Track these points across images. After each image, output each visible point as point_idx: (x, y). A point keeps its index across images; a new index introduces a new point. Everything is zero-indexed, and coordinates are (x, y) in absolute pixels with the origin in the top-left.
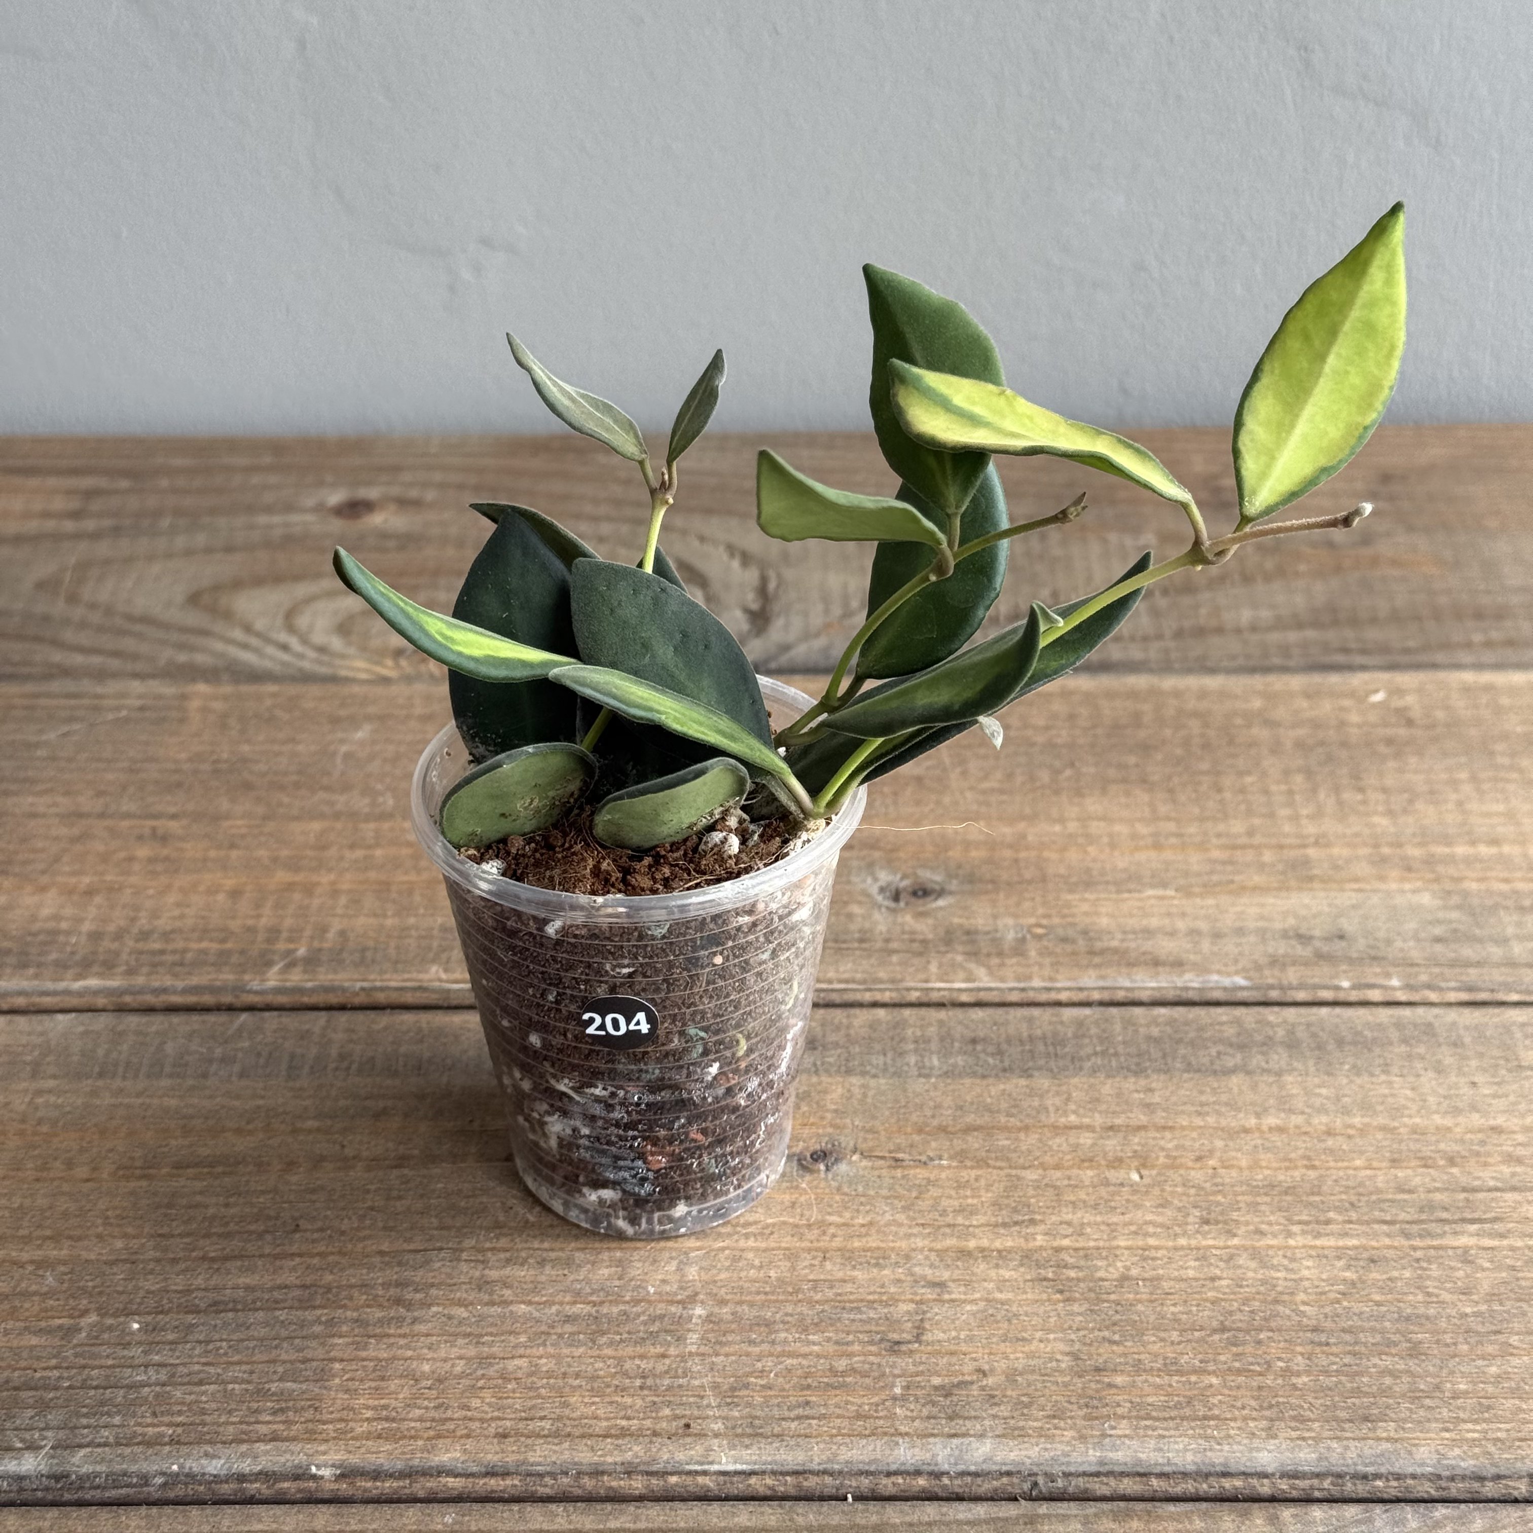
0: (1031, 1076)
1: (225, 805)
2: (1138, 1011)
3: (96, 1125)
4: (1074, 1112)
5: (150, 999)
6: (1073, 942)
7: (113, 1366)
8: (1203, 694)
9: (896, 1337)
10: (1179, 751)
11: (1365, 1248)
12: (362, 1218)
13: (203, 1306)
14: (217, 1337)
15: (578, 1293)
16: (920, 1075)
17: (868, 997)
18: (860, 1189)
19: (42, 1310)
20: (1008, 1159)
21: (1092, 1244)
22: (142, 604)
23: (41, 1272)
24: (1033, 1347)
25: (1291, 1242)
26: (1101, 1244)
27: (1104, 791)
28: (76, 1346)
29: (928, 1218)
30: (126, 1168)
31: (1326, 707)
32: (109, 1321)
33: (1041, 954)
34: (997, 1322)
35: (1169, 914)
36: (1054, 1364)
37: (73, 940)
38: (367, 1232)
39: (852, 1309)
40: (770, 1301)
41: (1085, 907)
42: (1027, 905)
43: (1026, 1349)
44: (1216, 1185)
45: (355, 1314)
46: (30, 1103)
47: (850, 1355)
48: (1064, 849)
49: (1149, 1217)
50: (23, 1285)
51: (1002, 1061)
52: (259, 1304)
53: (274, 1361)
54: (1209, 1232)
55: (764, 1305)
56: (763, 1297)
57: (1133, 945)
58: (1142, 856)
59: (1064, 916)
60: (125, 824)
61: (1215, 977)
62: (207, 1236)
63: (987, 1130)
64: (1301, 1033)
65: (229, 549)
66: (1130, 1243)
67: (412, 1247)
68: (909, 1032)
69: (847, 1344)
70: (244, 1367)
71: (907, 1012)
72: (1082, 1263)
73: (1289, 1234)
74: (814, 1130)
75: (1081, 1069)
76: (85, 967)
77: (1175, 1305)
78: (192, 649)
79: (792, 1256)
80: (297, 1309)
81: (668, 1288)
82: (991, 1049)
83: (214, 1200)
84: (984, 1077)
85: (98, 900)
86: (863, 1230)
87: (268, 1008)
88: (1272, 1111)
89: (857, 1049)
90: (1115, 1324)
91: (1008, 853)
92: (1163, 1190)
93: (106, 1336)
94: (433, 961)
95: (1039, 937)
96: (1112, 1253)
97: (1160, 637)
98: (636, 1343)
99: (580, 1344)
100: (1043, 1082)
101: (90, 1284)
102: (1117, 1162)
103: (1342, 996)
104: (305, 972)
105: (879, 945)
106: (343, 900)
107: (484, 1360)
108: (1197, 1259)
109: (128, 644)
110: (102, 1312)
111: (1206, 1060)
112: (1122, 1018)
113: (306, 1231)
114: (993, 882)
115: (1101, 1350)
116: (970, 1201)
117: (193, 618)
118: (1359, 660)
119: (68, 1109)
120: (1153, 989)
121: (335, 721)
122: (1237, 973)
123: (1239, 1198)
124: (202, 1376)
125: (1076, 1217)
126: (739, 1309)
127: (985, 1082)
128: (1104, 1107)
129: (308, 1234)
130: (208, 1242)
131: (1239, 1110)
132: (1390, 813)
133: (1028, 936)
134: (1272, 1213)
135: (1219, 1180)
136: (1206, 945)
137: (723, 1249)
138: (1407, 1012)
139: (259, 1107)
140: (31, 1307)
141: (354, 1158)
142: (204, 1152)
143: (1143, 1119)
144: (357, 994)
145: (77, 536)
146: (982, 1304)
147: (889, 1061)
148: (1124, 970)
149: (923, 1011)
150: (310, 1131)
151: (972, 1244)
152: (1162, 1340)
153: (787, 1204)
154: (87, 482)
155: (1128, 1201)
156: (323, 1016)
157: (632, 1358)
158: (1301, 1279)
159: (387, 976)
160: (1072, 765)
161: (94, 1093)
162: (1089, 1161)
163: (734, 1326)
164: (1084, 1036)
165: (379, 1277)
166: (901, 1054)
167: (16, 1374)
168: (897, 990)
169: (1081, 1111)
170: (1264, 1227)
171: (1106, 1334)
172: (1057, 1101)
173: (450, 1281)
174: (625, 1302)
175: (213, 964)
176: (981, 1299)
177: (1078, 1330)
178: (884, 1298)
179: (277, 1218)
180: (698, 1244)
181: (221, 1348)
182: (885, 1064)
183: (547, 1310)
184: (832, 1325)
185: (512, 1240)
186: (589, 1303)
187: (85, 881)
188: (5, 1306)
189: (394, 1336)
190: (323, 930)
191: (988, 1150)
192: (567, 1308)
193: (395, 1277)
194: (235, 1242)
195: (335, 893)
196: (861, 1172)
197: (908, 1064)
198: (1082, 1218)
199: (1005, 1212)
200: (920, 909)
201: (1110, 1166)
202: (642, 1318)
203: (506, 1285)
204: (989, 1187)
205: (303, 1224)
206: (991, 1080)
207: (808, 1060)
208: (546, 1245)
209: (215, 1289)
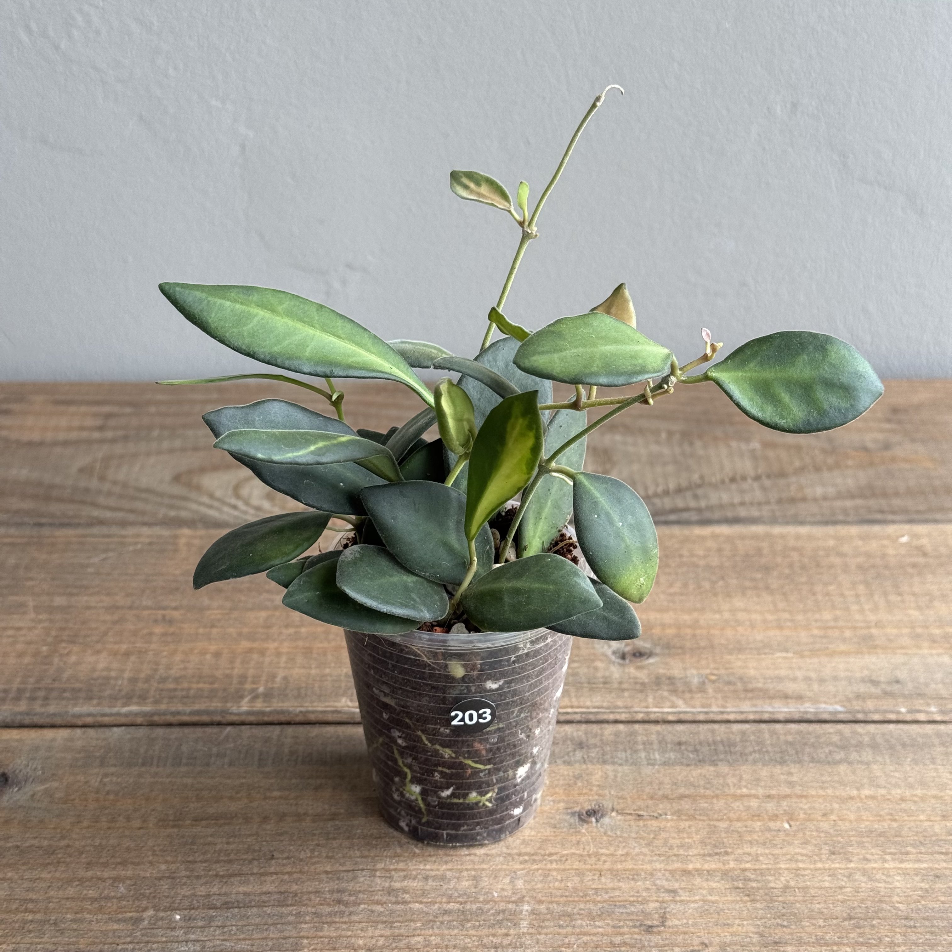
0: (716, 765)
1: (206, 601)
2: (778, 726)
3: (143, 795)
4: (746, 787)
5: (170, 718)
6: (734, 684)
7: (166, 942)
8: (798, 537)
9: (649, 923)
10: (787, 571)
11: (932, 869)
12: (313, 851)
13: (218, 904)
14: (229, 923)
15: (450, 897)
16: (649, 764)
17: (611, 717)
18: (618, 833)
19: (118, 908)
20: (707, 815)
21: (764, 866)
22: (144, 481)
23: (116, 884)
24: (735, 929)
25: (886, 865)
26: (770, 867)
27: (744, 594)
28: (142, 929)
29: (662, 851)
30: (163, 820)
31: (874, 545)
32: (161, 914)
33: (715, 691)
34: (711, 914)
35: (791, 668)
36: (748, 939)
37: (120, 682)
38: (316, 859)
39: (620, 906)
40: (570, 901)
41: (739, 664)
42: (704, 662)
43: (730, 930)
44: (837, 831)
45: (313, 910)
46: (101, 781)
47: (622, 934)
48: (722, 629)
49: (798, 850)
50: (106, 892)
52: (253, 903)
53: (266, 938)
54: (835, 860)
55: (567, 903)
56: (564, 898)
57: (771, 686)
58: (771, 633)
59: (727, 669)
60: (146, 613)
61: (823, 706)
62: (218, 862)
63: (693, 798)
64: (879, 740)
65: (196, 449)
66: (788, 866)
67: (344, 869)
68: (639, 738)
69: (619, 927)
70: (247, 942)
71: (637, 726)
72: (759, 878)
73: (885, 861)
74: (586, 797)
75: (747, 760)
76: (128, 699)
77: (819, 903)
78: (179, 508)
79: (580, 873)
80: (277, 906)
81: (506, 894)
82: (690, 748)
83: (220, 840)
84: (688, 765)
85: (133, 658)
86: (623, 858)
87: (243, 724)
88: (866, 786)
89: (608, 748)
90: (783, 915)
91: (689, 631)
92: (804, 834)
93: (160, 923)
94: (343, 695)
95: (713, 682)
96: (777, 872)
97: (768, 503)
98: (489, 927)
99: (454, 927)
100: (724, 768)
101: (147, 891)
102: (775, 817)
103: (901, 718)
104: (264, 702)
105: (615, 685)
106: (284, 659)
107: (397, 938)
108: (829, 876)
109: (139, 505)
110: (156, 908)
111: (823, 756)
112: (769, 730)
113: (278, 859)
114: (681, 648)
115: (777, 931)
116: (686, 840)
117: (177, 490)
118: (890, 517)
119: (124, 785)
120: (786, 712)
122: (836, 703)
123: (852, 838)
124: (222, 947)
125: (753, 850)
126: (551, 906)
127: (688, 768)
128: (763, 783)
129: (280, 861)
130: (218, 866)
131: (845, 785)
132: (919, 608)
133: (706, 681)
134: (873, 847)
135: (838, 828)
136: (815, 687)
137: (538, 870)
138: (942, 727)
139: (242, 784)
140: (112, 905)
141: (305, 814)
142: (211, 811)
143: (788, 791)
144: (297, 715)
145: (102, 441)
146: (701, 903)
148: (767, 701)
149: (647, 726)
150: (275, 798)
151: (690, 867)
152: (813, 925)
153: (574, 842)
154: (106, 409)
155: (783, 840)
156: (278, 729)
157: (488, 936)
158: (895, 888)
159: (315, 704)
160: (722, 578)
161: (140, 775)
162: (757, 816)
163: (549, 916)
164: (747, 741)
165: (326, 887)
166: (636, 751)
167: (106, 946)
168: (630, 712)
169: (749, 786)
170: (869, 856)
171: (779, 921)
172: (735, 780)
173: (370, 889)
174: (479, 902)
175: (207, 697)
176: (700, 900)
177: (761, 919)
178: (640, 899)
179: (260, 851)
180: (522, 866)
181: (232, 930)
182: (626, 757)
183: (432, 907)
184: (609, 916)
185: (407, 864)
186: (457, 902)
187: (124, 647)
188: (96, 905)
189: (339, 923)
190: (273, 677)
191: (695, 810)
192: (445, 905)
193: (336, 887)
194: (235, 866)
195: (279, 654)
196: (618, 823)
197: (640, 757)
198: (757, 850)
199: (709, 847)
200: (639, 664)
201: (770, 819)
202: (491, 912)
203: (405, 891)
204: (697, 832)
205: (276, 854)
206: (692, 767)
207: (579, 755)
208: (428, 867)
209: (225, 894)
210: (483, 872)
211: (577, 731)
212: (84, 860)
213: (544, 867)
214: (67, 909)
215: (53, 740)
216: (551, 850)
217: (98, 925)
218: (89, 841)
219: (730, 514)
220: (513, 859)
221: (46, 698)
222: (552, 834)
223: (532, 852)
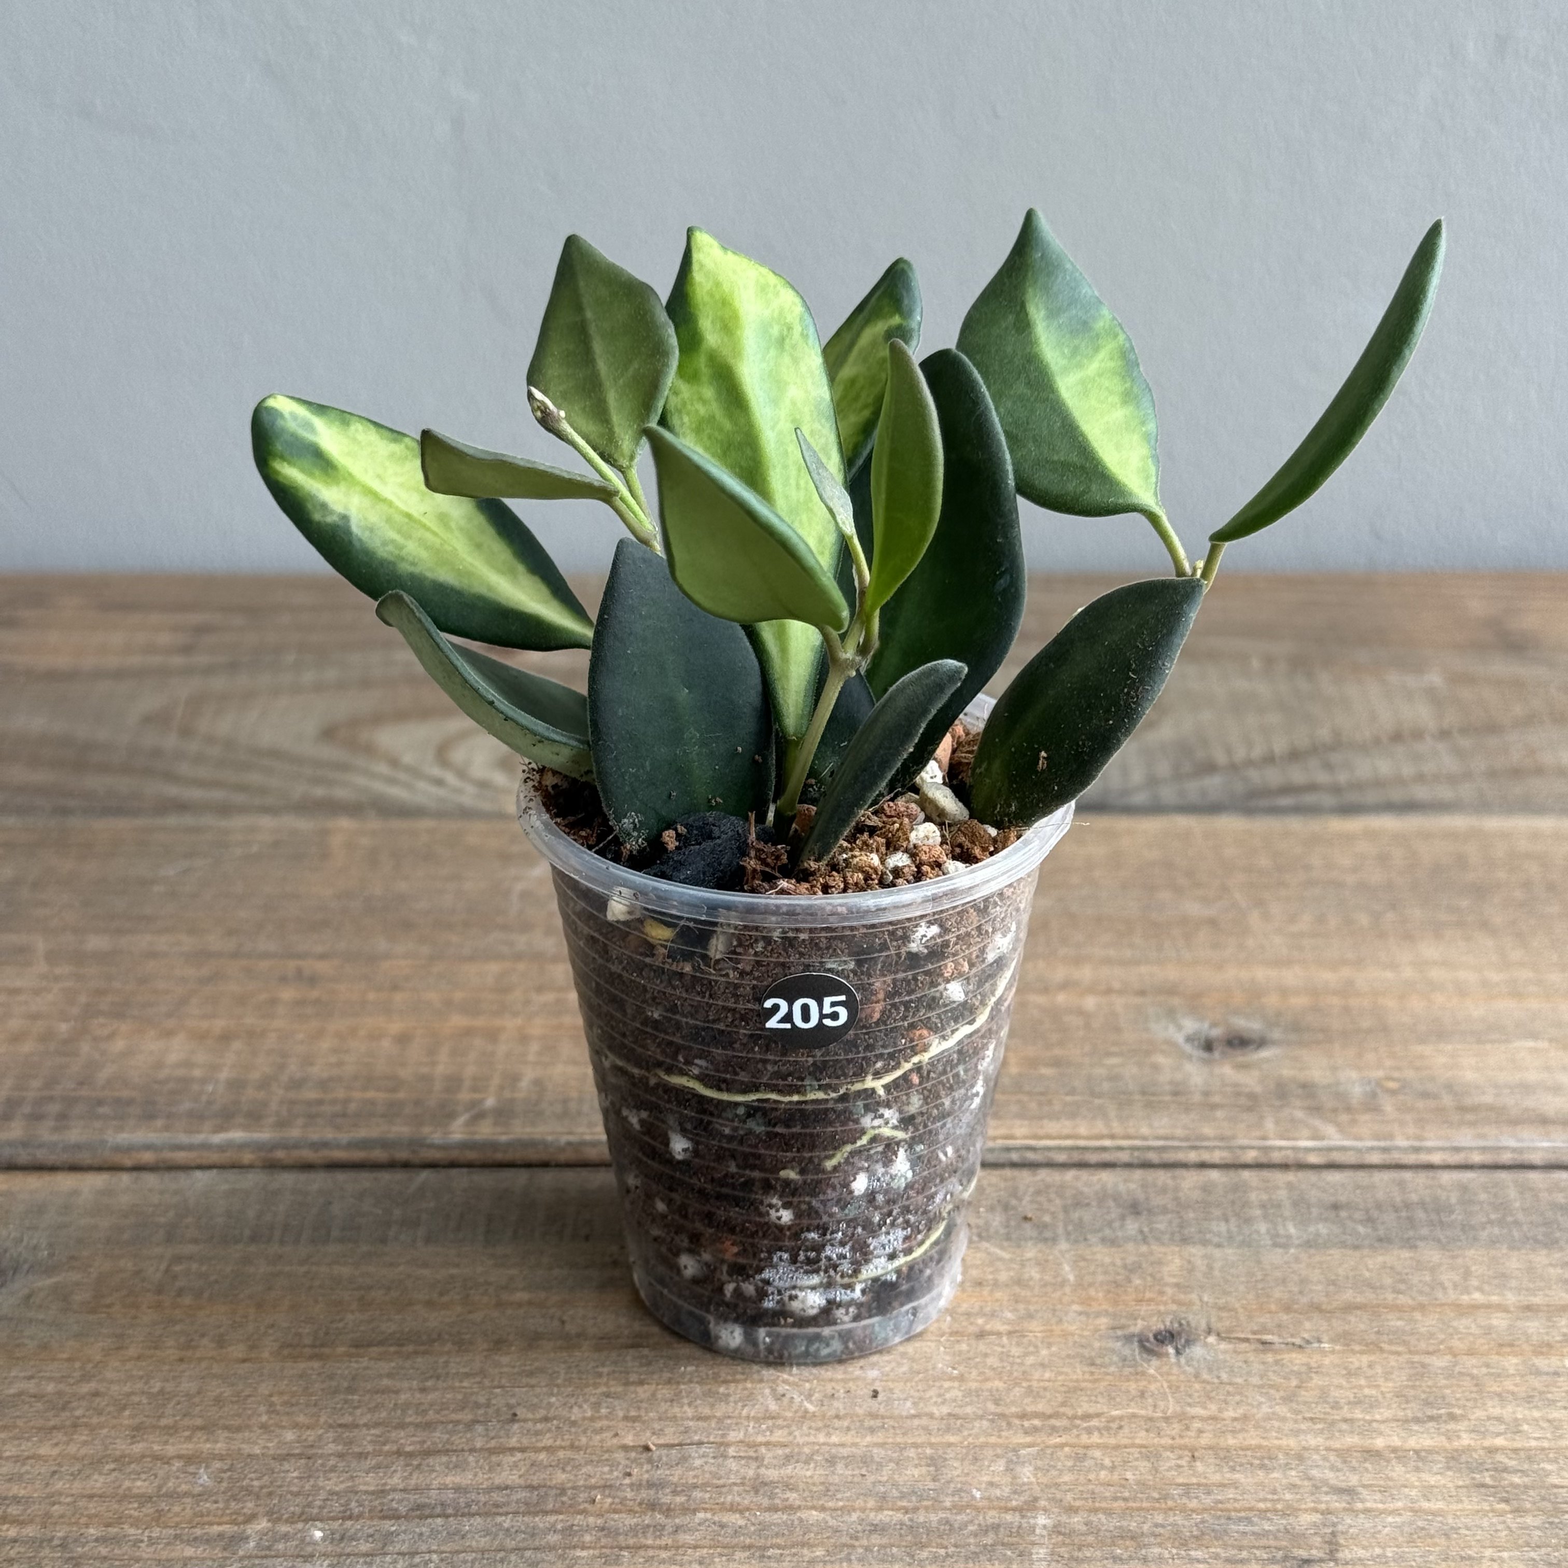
0: (1416, 1247)
1: (382, 945)
2: (1533, 1176)
3: (251, 1297)
4: (1480, 1289)
5: (308, 1155)
6: (1437, 1097)
8: (1535, 836)
9: (1303, 1554)
12: (596, 1406)
14: (424, 1547)
15: (884, 1498)
16: (1275, 1245)
17: (1193, 1157)
19: (195, 1515)
20: (1405, 1343)
21: (1533, 1443)
22: (267, 737)
23: (191, 1469)
26: (1546, 1444)
27: (1438, 936)
28: (241, 1559)
29: (1318, 1410)
30: (290, 1345)
32: (284, 1528)
33: (1399, 1110)
34: (1432, 1537)
35: (1548, 1068)
37: (210, 1088)
38: (605, 1423)
39: (1240, 1520)
40: (1132, 1509)
41: (1441, 1060)
42: (1370, 1057)
46: (167, 1271)
48: (1402, 997)
50: (170, 1484)
51: (1375, 1229)
52: (474, 1508)
55: (1127, 1512)
56: (1121, 1504)
57: (1510, 1101)
58: (1500, 1005)
59: (1417, 1069)
60: (264, 965)
62: (402, 1426)
63: (1373, 1310)
67: (662, 1441)
68: (1253, 1196)
71: (1246, 1174)
72: (1526, 1466)
74: (1153, 1306)
75: (1475, 1239)
76: (226, 1118)
78: (330, 783)
79: (1151, 1454)
80: (524, 1514)
81: (998, 1492)
82: (1358, 1215)
83: (406, 1384)
84: (1356, 1247)
85: (237, 1045)
86: (1238, 1426)
87: (453, 1165)
89: (1191, 1215)
91: (1335, 1001)
93: (281, 1546)
95: (1393, 1093)
97: (1468, 776)
98: (966, 1558)
99: (895, 1559)
100: (1432, 1255)
101: (256, 1483)
102: (1545, 1348)
104: (496, 1124)
105: (1197, 1098)
106: (534, 1047)
109: (255, 778)
110: (274, 1516)
112: (1515, 1183)
113: (525, 1421)
114: (1323, 1030)
116: (1367, 1391)
117: (329, 752)
119: (213, 1278)
120: (1545, 1150)
121: (505, 858)
125: (1508, 1411)
126: (1093, 1518)
127: (1357, 1254)
128: (1513, 1283)
129: (529, 1425)
130: (402, 1433)
133: (1379, 1091)
137: (1062, 1446)
139: (452, 1277)
140: (182, 1510)
141: (578, 1335)
142: (389, 1327)
144: (562, 1149)
145: (187, 671)
146: (1408, 1516)
147: (1234, 1229)
148: (1507, 1129)
149: (1266, 1174)
150: (520, 1305)
151: (1379, 1443)
153: (1134, 1393)
154: (197, 618)
156: (523, 1175)
160: (1393, 907)
161: (246, 1260)
162: (1506, 1346)
163: (1091, 1539)
164: (1471, 1202)
165: (626, 1476)
166: (1248, 1221)
168: (1229, 1148)
169: (1486, 1287)
172: (1454, 1276)
173: (715, 1481)
174: (945, 1509)
175: (383, 1116)
176: (1404, 1509)
177: (1539, 1547)
178: (1279, 1507)
179: (488, 1405)
180: (1028, 1439)
181: (430, 1561)
182: (1228, 1231)
183: (846, 1518)
184: (1217, 1538)
185: (790, 1434)
186: (898, 1509)
187: (219, 1025)
188: (149, 1509)
189: (653, 1547)
190: (515, 1079)
191: (1378, 1333)
192: (872, 1515)
193: (646, 1476)
194: (438, 1434)
195: (524, 1039)
196: (1221, 1357)
197: (1258, 1232)
198: (1514, 1413)
199: (1413, 1405)
200: (1240, 1059)
201: (1537, 1352)
202: (971, 1528)
203: (789, 1486)
204: (1387, 1375)
205: (521, 1412)
206: (1366, 1252)
207: (1132, 1226)
208: (834, 1439)
209: (416, 1489)
210: (949, 1451)
211: (1125, 1181)
212: (126, 1422)
213: (1075, 1441)
214: (90, 1517)
215: (75, 1193)
216: (1085, 1407)
217: (152, 1549)
218: (139, 1385)
219: (1396, 795)
220: (1009, 1424)
221: (62, 1117)
222: (1087, 1376)
223: (1049, 1411)
